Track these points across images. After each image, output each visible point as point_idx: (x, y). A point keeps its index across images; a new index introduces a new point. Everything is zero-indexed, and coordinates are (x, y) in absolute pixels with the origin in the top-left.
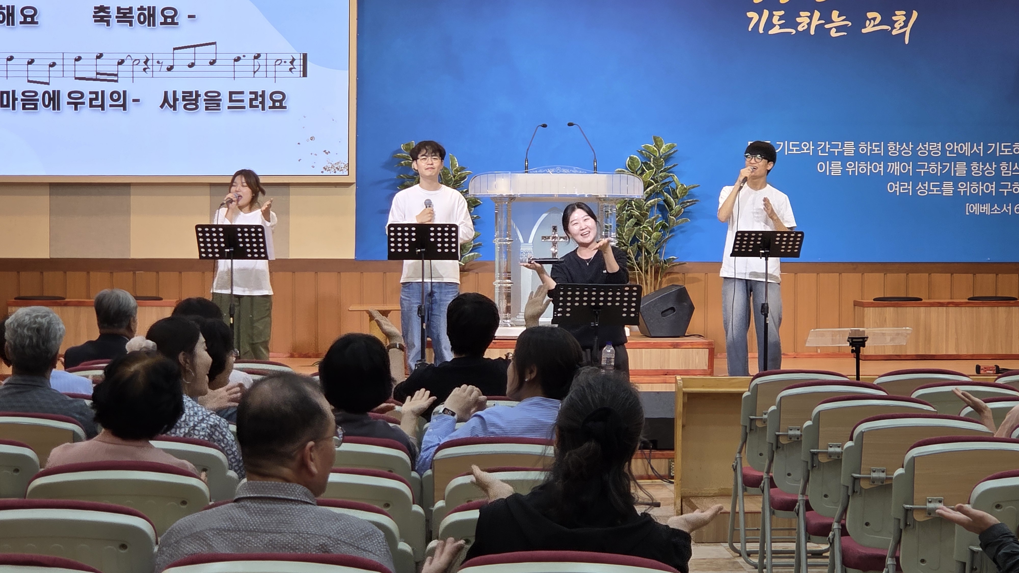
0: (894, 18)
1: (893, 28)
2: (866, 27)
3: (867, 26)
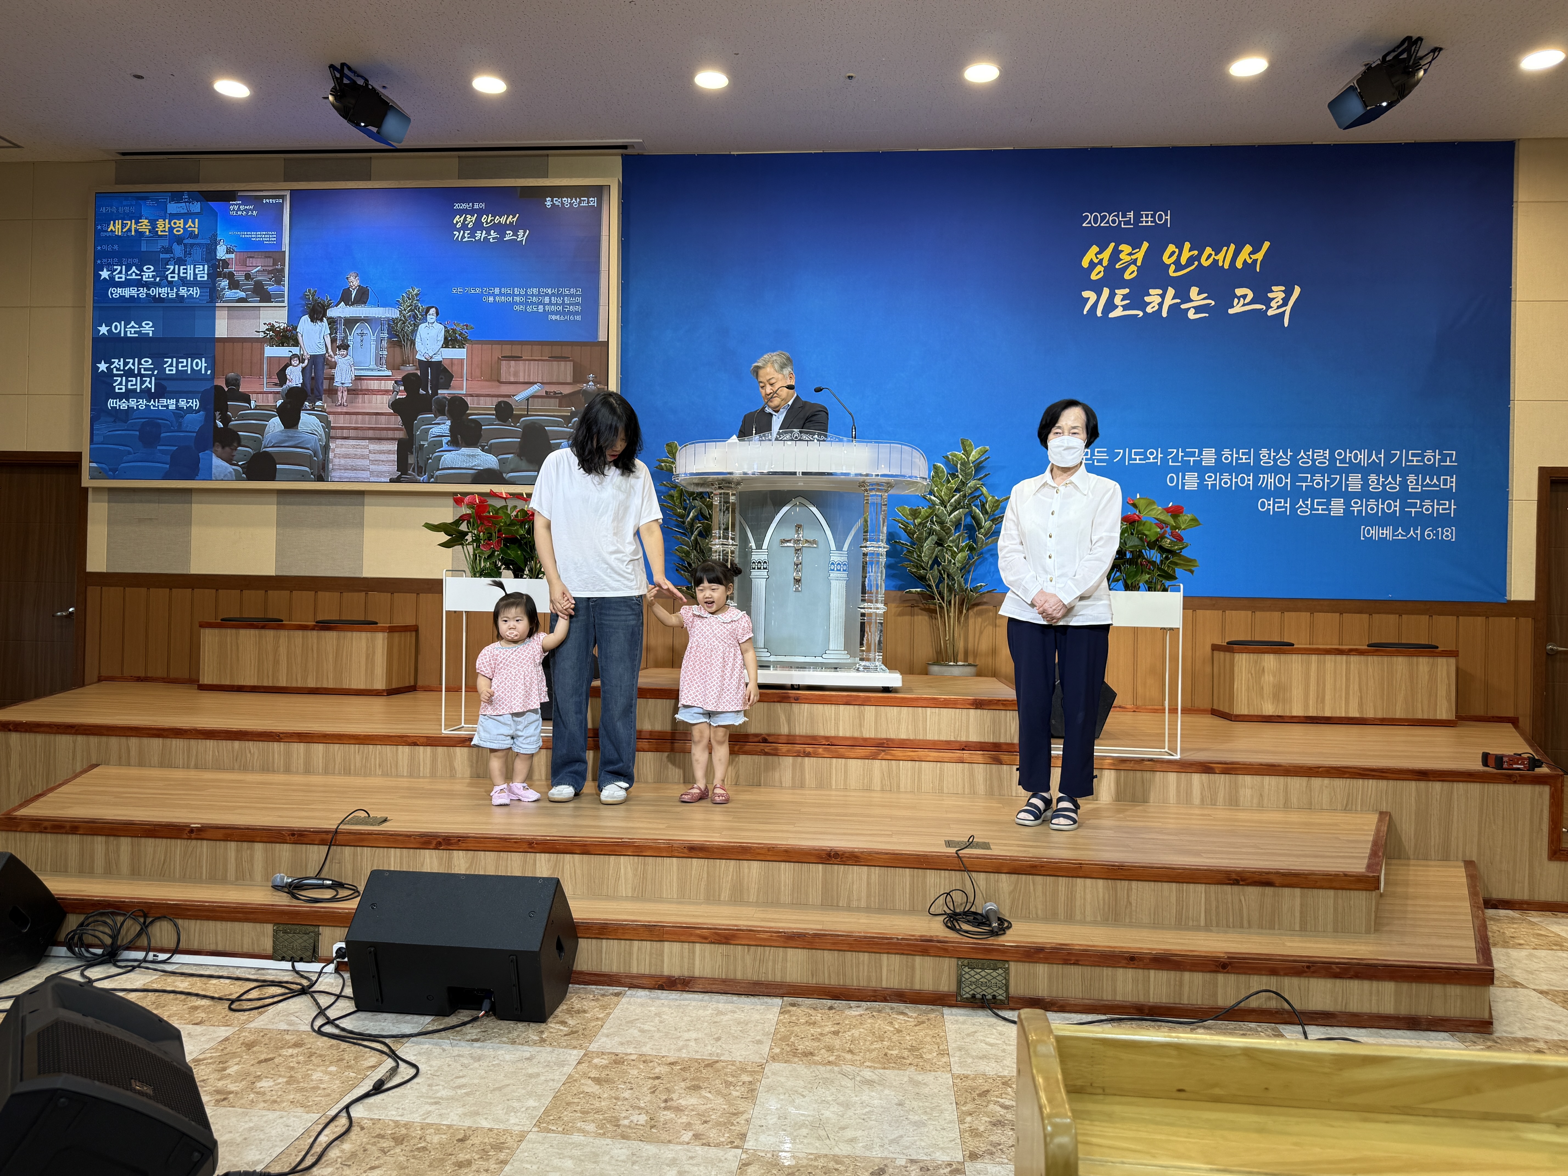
0: (1271, 295)
1: (1269, 307)
2: (1233, 307)
3: (1235, 304)
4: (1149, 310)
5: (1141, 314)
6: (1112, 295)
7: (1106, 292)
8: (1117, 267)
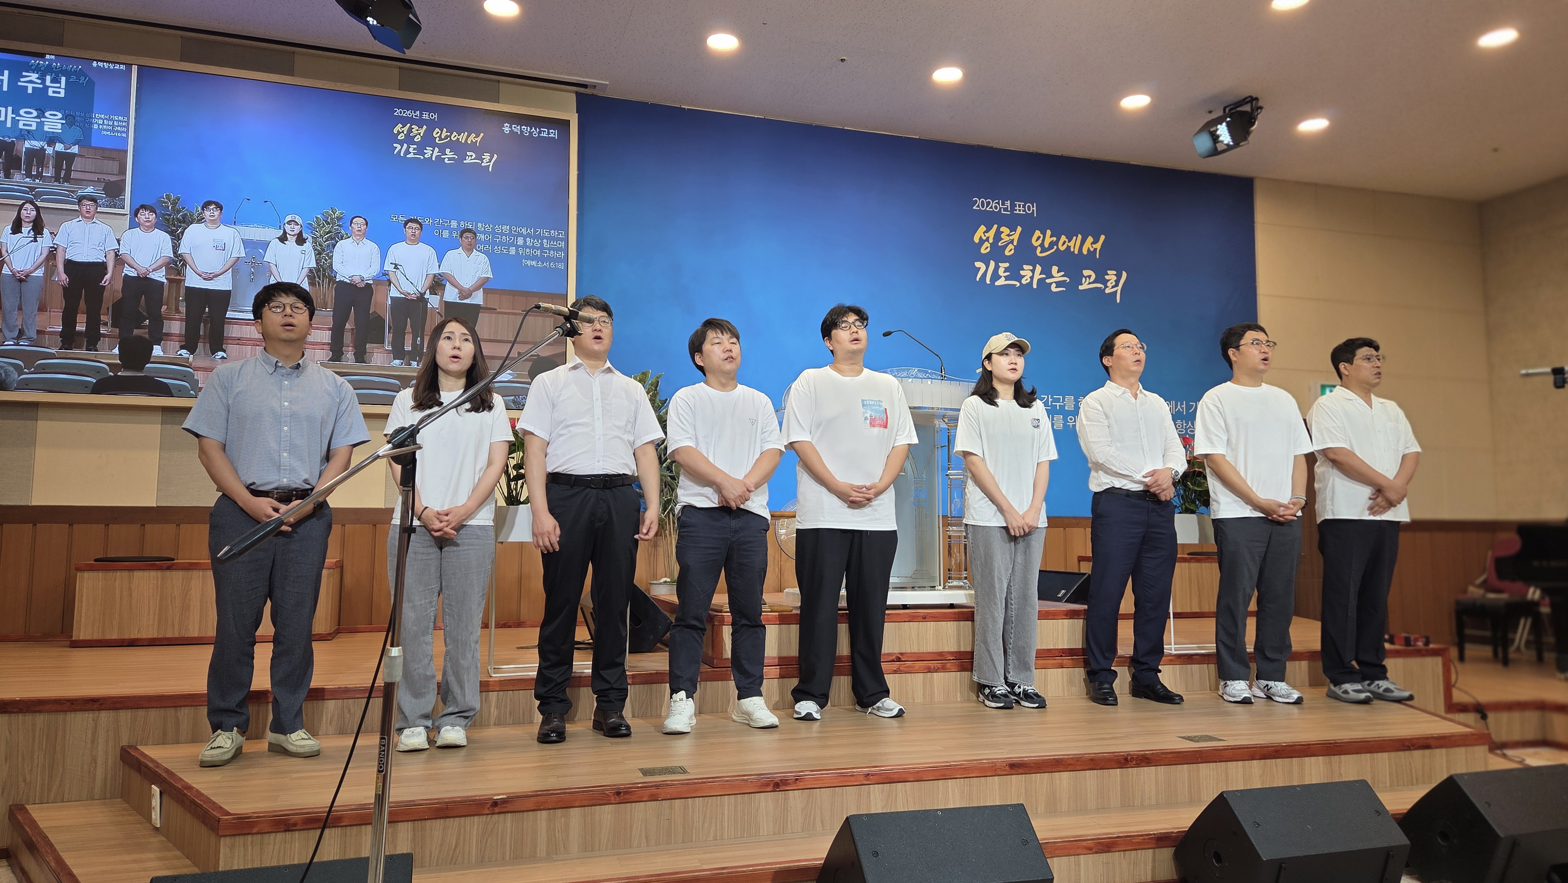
0: (1107, 277)
1: (1106, 287)
2: (1082, 284)
3: (1083, 282)
4: (1024, 282)
5: (1018, 284)
6: (997, 268)
7: (992, 264)
8: (1000, 244)
